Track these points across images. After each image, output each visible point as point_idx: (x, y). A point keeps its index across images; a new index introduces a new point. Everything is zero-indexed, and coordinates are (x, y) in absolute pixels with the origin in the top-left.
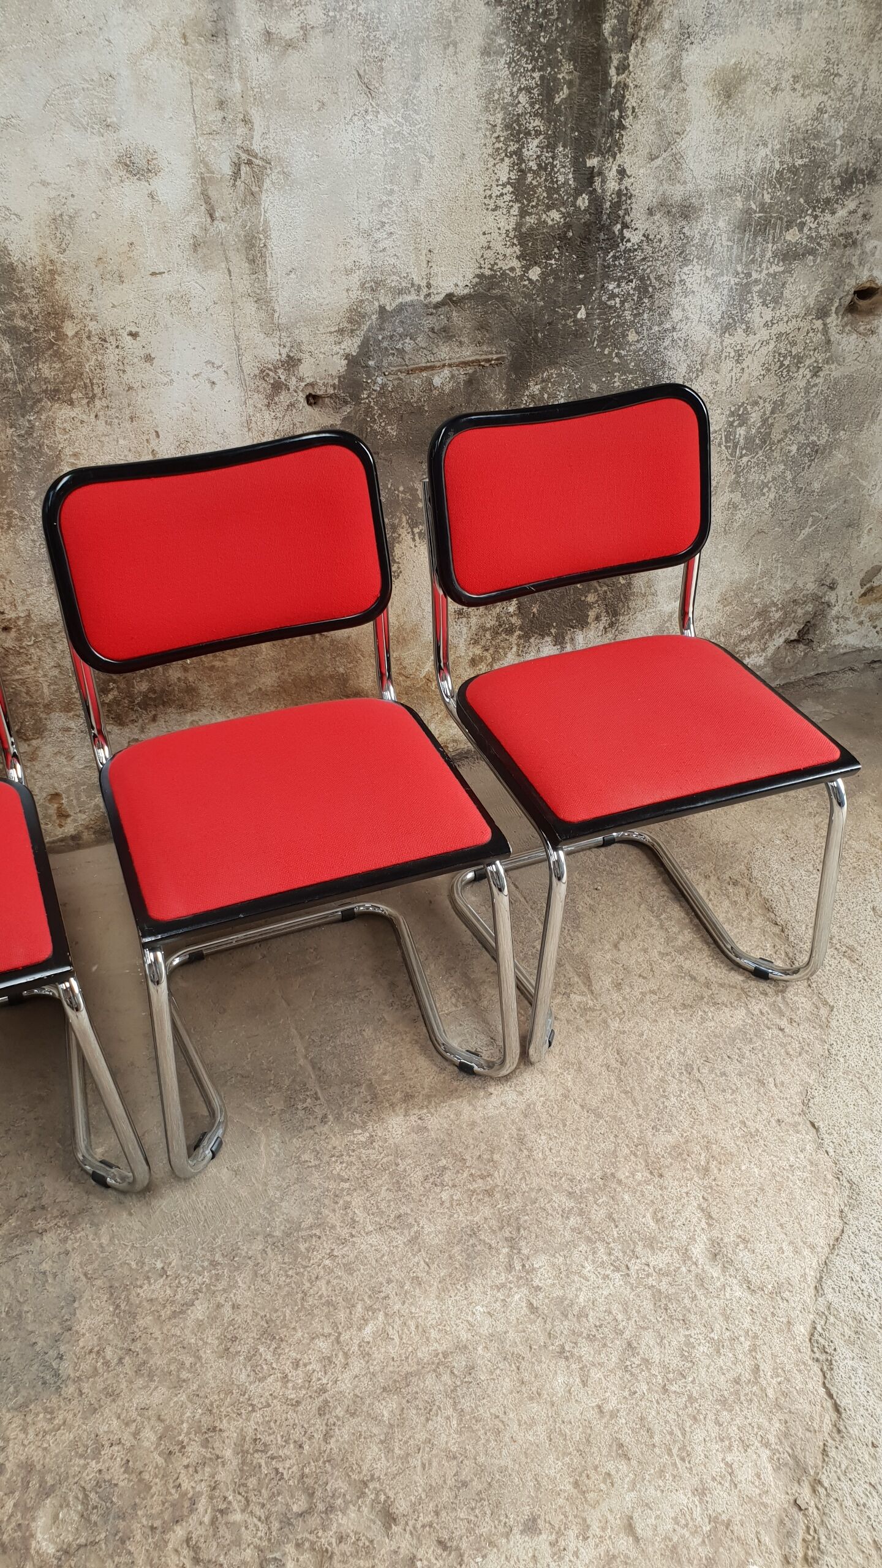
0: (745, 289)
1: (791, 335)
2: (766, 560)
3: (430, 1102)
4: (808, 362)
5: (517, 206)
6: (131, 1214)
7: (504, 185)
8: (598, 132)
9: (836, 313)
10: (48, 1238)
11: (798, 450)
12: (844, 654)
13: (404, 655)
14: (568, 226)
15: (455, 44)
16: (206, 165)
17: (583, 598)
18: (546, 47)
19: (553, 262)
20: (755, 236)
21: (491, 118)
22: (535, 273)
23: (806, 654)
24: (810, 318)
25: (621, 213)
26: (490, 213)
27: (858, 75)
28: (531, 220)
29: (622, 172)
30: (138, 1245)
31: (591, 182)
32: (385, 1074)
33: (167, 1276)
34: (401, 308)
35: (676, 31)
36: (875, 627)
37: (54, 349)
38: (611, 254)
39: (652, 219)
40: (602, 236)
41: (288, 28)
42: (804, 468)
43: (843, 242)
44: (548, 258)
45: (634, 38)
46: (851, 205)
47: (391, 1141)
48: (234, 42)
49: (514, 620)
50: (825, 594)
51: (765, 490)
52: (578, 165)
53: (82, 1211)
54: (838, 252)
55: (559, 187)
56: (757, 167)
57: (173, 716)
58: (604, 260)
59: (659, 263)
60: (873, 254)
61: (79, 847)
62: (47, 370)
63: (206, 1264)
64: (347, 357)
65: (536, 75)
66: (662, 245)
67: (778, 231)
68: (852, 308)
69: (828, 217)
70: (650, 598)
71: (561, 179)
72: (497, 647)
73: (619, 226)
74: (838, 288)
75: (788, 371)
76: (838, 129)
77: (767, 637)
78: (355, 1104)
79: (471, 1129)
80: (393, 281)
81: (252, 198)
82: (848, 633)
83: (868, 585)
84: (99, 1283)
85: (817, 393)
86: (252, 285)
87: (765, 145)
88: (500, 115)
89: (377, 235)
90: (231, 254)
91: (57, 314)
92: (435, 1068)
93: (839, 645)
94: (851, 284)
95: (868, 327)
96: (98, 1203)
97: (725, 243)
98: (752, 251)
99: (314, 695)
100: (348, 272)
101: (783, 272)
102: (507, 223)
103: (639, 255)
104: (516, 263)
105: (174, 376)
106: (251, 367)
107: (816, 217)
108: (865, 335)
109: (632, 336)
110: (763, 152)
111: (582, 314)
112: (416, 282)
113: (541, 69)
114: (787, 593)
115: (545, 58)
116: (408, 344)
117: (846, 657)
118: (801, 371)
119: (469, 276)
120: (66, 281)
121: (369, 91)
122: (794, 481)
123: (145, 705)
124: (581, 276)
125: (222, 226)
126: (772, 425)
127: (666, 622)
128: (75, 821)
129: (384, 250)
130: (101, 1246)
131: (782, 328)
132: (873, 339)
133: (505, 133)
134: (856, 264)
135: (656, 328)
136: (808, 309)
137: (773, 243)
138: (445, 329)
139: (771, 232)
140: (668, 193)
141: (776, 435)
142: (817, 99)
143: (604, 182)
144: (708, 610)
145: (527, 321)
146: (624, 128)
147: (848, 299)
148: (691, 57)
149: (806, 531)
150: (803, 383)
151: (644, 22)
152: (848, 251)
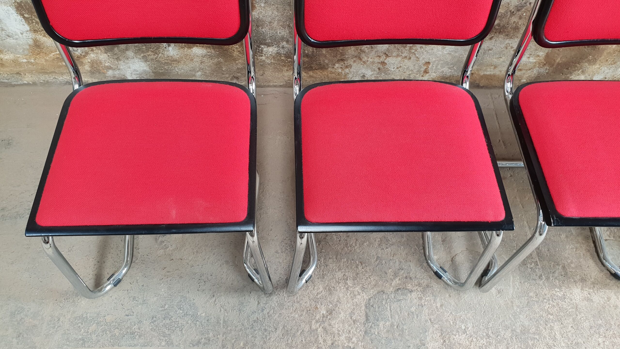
3: (594, 287)
6: (450, 296)
10: (414, 295)
30: (454, 313)
32: (572, 263)
33: (467, 334)
47: (574, 301)
53: (428, 286)
57: (500, 39)
63: (485, 334)
78: (556, 274)
79: (615, 309)
84: (436, 326)
92: (597, 269)
96: (435, 285)
128: (430, 75)
130: (437, 307)
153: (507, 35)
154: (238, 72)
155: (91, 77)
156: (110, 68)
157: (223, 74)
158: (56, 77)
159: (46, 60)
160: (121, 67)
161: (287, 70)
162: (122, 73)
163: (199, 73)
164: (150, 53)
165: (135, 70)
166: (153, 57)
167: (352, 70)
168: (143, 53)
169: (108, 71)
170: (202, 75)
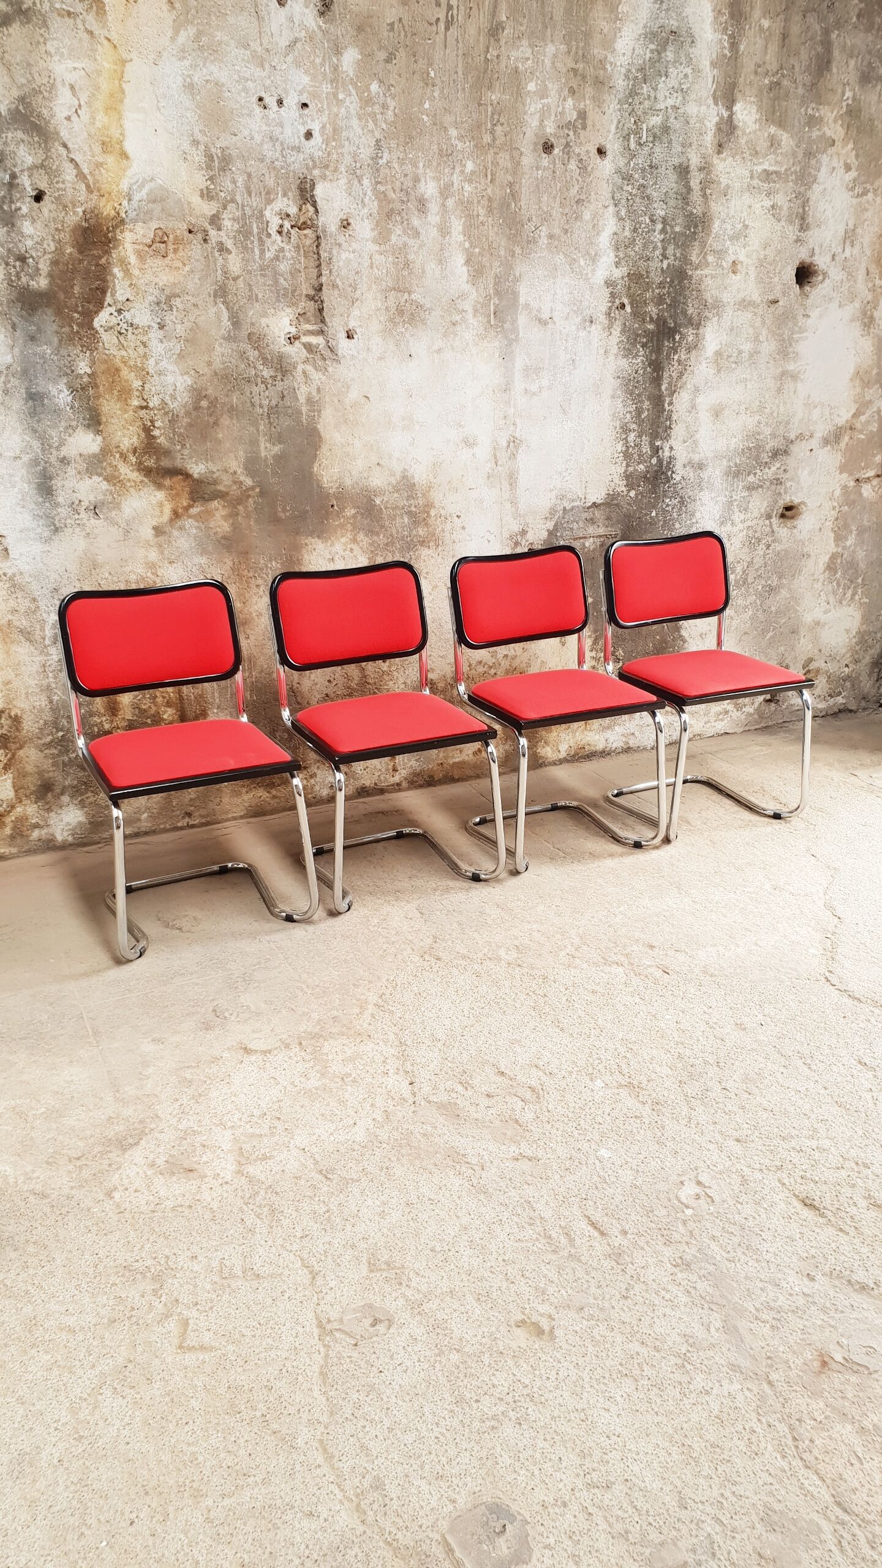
0: (731, 503)
1: (754, 528)
2: (750, 650)
4: (764, 542)
5: (625, 462)
6: (495, 888)
7: (619, 453)
8: (660, 430)
9: (776, 517)
11: (762, 588)
14: (648, 472)
15: (600, 394)
16: (496, 442)
18: (638, 395)
19: (641, 488)
20: (734, 478)
21: (615, 424)
22: (632, 494)
23: (777, 708)
24: (763, 519)
25: (671, 466)
26: (613, 465)
27: (774, 408)
28: (631, 469)
29: (671, 448)
31: (658, 452)
32: (597, 851)
34: (572, 509)
35: (693, 389)
36: (814, 695)
37: (425, 522)
38: (667, 486)
39: (685, 469)
40: (663, 477)
41: (534, 388)
42: (766, 598)
43: (776, 482)
44: (639, 486)
45: (674, 392)
47: (608, 866)
48: (513, 393)
52: (652, 444)
53: (473, 886)
54: (773, 487)
55: (643, 455)
56: (732, 447)
58: (664, 488)
59: (689, 490)
60: (790, 488)
61: (400, 790)
62: (421, 531)
64: (548, 530)
65: (634, 406)
66: (690, 482)
67: (744, 476)
68: (783, 516)
69: (767, 470)
71: (644, 451)
73: (670, 473)
74: (775, 505)
75: (754, 546)
76: (768, 431)
80: (570, 496)
81: (513, 456)
85: (770, 558)
86: (510, 495)
87: (735, 437)
88: (618, 423)
89: (564, 474)
90: (502, 481)
91: (429, 505)
92: (622, 846)
94: (781, 504)
95: (792, 525)
96: (478, 885)
97: (719, 482)
98: (732, 485)
100: (551, 491)
101: (748, 496)
102: (621, 470)
103: (680, 486)
104: (624, 489)
105: (473, 537)
106: (506, 535)
107: (761, 470)
108: (791, 528)
109: (677, 526)
110: (734, 440)
111: (654, 514)
112: (580, 496)
113: (636, 404)
115: (637, 399)
116: (575, 526)
118: (760, 546)
119: (603, 494)
120: (435, 491)
121: (564, 412)
122: (761, 605)
124: (653, 496)
125: (500, 468)
128: (400, 774)
129: (567, 481)
131: (749, 523)
132: (795, 531)
133: (620, 431)
134: (783, 492)
135: (688, 522)
136: (761, 515)
137: (742, 482)
138: (592, 519)
139: (741, 477)
140: (692, 458)
141: (750, 580)
142: (757, 418)
143: (663, 452)
145: (628, 516)
146: (672, 429)
147: (781, 511)
148: (700, 399)
149: (771, 634)
150: (762, 553)
151: (679, 386)
152: (778, 487)
154: (191, 806)
155: (10, 846)
156: (37, 826)
157: (173, 811)
160: (52, 822)
162: (51, 831)
163: (145, 815)
164: (89, 794)
165: (68, 824)
166: (92, 799)
167: (318, 779)
168: (82, 794)
169: (33, 832)
170: (149, 816)
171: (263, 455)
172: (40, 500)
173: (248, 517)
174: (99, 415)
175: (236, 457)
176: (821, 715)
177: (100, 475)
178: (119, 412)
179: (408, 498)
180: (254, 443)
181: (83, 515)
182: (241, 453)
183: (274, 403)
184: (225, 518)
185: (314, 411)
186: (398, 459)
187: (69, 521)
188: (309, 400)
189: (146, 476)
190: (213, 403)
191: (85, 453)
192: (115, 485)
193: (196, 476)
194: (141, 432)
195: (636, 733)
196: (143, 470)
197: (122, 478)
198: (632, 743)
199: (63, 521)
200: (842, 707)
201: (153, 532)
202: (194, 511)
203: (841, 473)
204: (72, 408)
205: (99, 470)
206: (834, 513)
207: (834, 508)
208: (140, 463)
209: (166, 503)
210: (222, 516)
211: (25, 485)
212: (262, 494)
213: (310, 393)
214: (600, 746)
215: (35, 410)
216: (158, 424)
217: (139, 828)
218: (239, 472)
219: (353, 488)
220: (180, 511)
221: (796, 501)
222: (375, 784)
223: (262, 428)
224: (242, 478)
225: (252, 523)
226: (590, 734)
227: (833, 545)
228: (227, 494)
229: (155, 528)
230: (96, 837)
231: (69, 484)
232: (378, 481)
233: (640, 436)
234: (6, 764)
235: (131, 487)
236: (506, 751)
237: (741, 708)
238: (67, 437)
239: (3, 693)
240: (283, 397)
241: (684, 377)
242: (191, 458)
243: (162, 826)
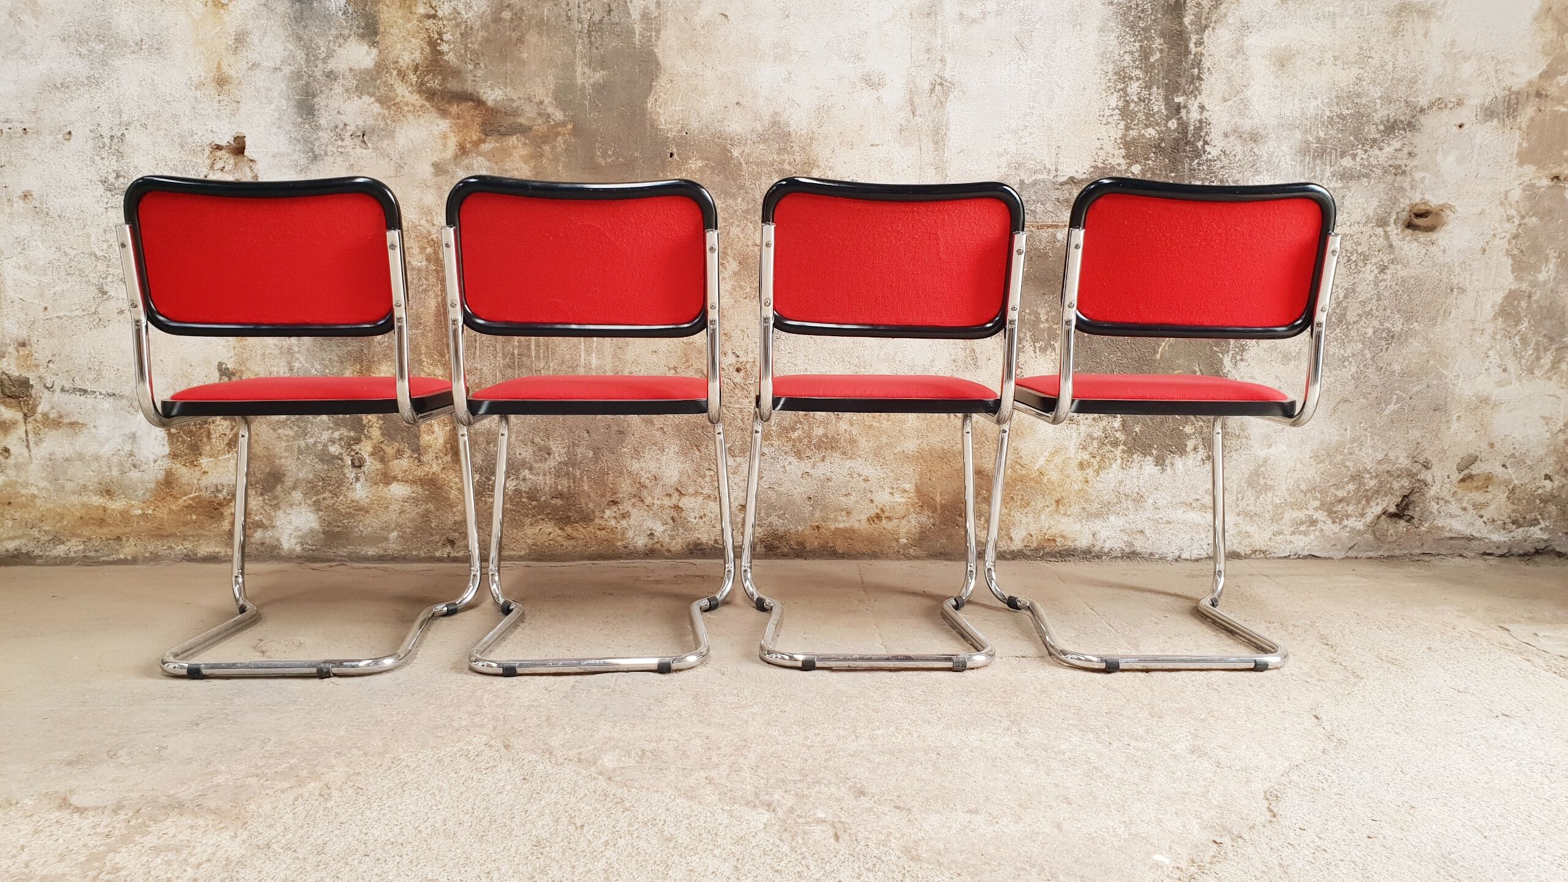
1: (1355, 237)
2: (1354, 427)
4: (1374, 260)
5: (1122, 123)
7: (1113, 109)
8: (1183, 81)
9: (1395, 223)
11: (1374, 332)
12: (1451, 538)
13: (1022, 446)
14: (1162, 139)
15: (1081, 25)
16: (914, 83)
17: (1181, 428)
18: (1143, 29)
19: (1150, 162)
20: (1314, 158)
21: (1105, 68)
22: (1136, 169)
23: (1407, 530)
24: (1371, 225)
25: (1203, 134)
26: (1103, 126)
27: (1387, 58)
28: (1133, 133)
29: (1202, 108)
31: (1178, 112)
34: (1035, 183)
35: (1238, 24)
36: (1481, 517)
38: (1196, 161)
39: (1227, 140)
40: (1188, 148)
41: (974, 12)
42: (1382, 350)
43: (1394, 171)
44: (1147, 159)
45: (1206, 27)
46: (1397, 144)
48: (940, 18)
49: (1118, 434)
50: (1420, 471)
51: (1346, 363)
52: (1168, 100)
54: (1389, 178)
55: (1154, 114)
56: (1311, 112)
57: (837, 460)
58: (1190, 165)
59: (1235, 171)
60: (1423, 182)
66: (1237, 159)
67: (1333, 157)
68: (1410, 225)
69: (1376, 151)
70: (1244, 440)
71: (1156, 109)
72: (1103, 457)
73: (1201, 143)
74: (1394, 204)
75: (1356, 266)
76: (1376, 92)
77: (1364, 502)
80: (1030, 164)
81: (941, 104)
82: (1452, 516)
83: (1466, 472)
85: (1386, 287)
86: (934, 158)
87: (1316, 98)
88: (1111, 66)
89: (1021, 133)
90: (923, 138)
91: (810, 163)
93: (1443, 527)
94: (1404, 203)
95: (1428, 239)
97: (1289, 162)
98: (1312, 169)
99: (945, 466)
100: (1000, 155)
101: (1342, 188)
102: (1117, 132)
103: (1219, 164)
104: (1122, 161)
107: (1366, 151)
108: (1426, 245)
110: (1314, 103)
112: (1048, 166)
113: (1140, 41)
114: (1380, 462)
115: (1142, 35)
116: (1040, 208)
117: (1452, 542)
118: (1368, 267)
119: (1087, 166)
120: (819, 145)
121: (1022, 47)
122: (1373, 358)
123: (818, 447)
124: (1173, 175)
125: (919, 120)
126: (1346, 308)
127: (1261, 466)
129: (1026, 143)
132: (1433, 249)
133: (1115, 77)
134: (1408, 188)
136: (1368, 218)
137: (1331, 166)
139: (1328, 158)
140: (1238, 124)
141: (1351, 316)
142: (1355, 71)
143: (1188, 112)
144: (1302, 463)
146: (1202, 79)
147: (1405, 215)
148: (1251, 40)
149: (1392, 407)
150: (1371, 277)
151: (1214, 18)
152: (1399, 178)
153: (844, 453)
154: (455, 531)
157: (432, 535)
158: (173, 545)
159: (171, 511)
160: (278, 523)
161: (532, 524)
162: (277, 535)
163: (394, 534)
164: (327, 495)
165: (297, 529)
166: (330, 502)
167: (632, 522)
168: (317, 494)
169: (256, 532)
170: (399, 536)
171: (579, 82)
172: (299, 120)
173: (555, 160)
174: (376, 23)
175: (543, 83)
176: (1499, 552)
177: (372, 95)
178: (401, 21)
179: (780, 151)
180: (568, 67)
181: (348, 141)
182: (551, 78)
183: (597, 18)
184: (525, 159)
185: (651, 30)
186: (767, 99)
187: (330, 148)
188: (645, 16)
189: (427, 99)
190: (518, 15)
191: (356, 67)
192: (389, 108)
193: (490, 103)
194: (425, 45)
195: (1147, 532)
196: (425, 93)
197: (398, 100)
198: (1139, 545)
199: (324, 147)
200: (1542, 545)
201: (432, 169)
202: (486, 147)
203: (1521, 163)
204: (344, 13)
205: (371, 89)
206: (1511, 228)
207: (1509, 219)
208: (422, 84)
209: (451, 134)
210: (521, 157)
211: (284, 102)
212: (575, 132)
213: (647, 8)
214: (1083, 542)
215: (302, 13)
216: (446, 37)
217: (385, 550)
218: (546, 102)
219: (701, 132)
220: (468, 145)
221: (1434, 201)
222: (716, 541)
223: (579, 48)
224: (550, 110)
225: (560, 168)
226: (1065, 520)
227: (1511, 277)
228: (530, 128)
229: (436, 165)
230: (330, 553)
231: (334, 104)
232: (736, 125)
233: (1148, 87)
234: (231, 440)
235: (408, 111)
236: (921, 525)
237: (1341, 520)
238: (336, 48)
239: (236, 351)
240: (610, 11)
241: (1222, 7)
242: (485, 81)
243: (415, 553)
